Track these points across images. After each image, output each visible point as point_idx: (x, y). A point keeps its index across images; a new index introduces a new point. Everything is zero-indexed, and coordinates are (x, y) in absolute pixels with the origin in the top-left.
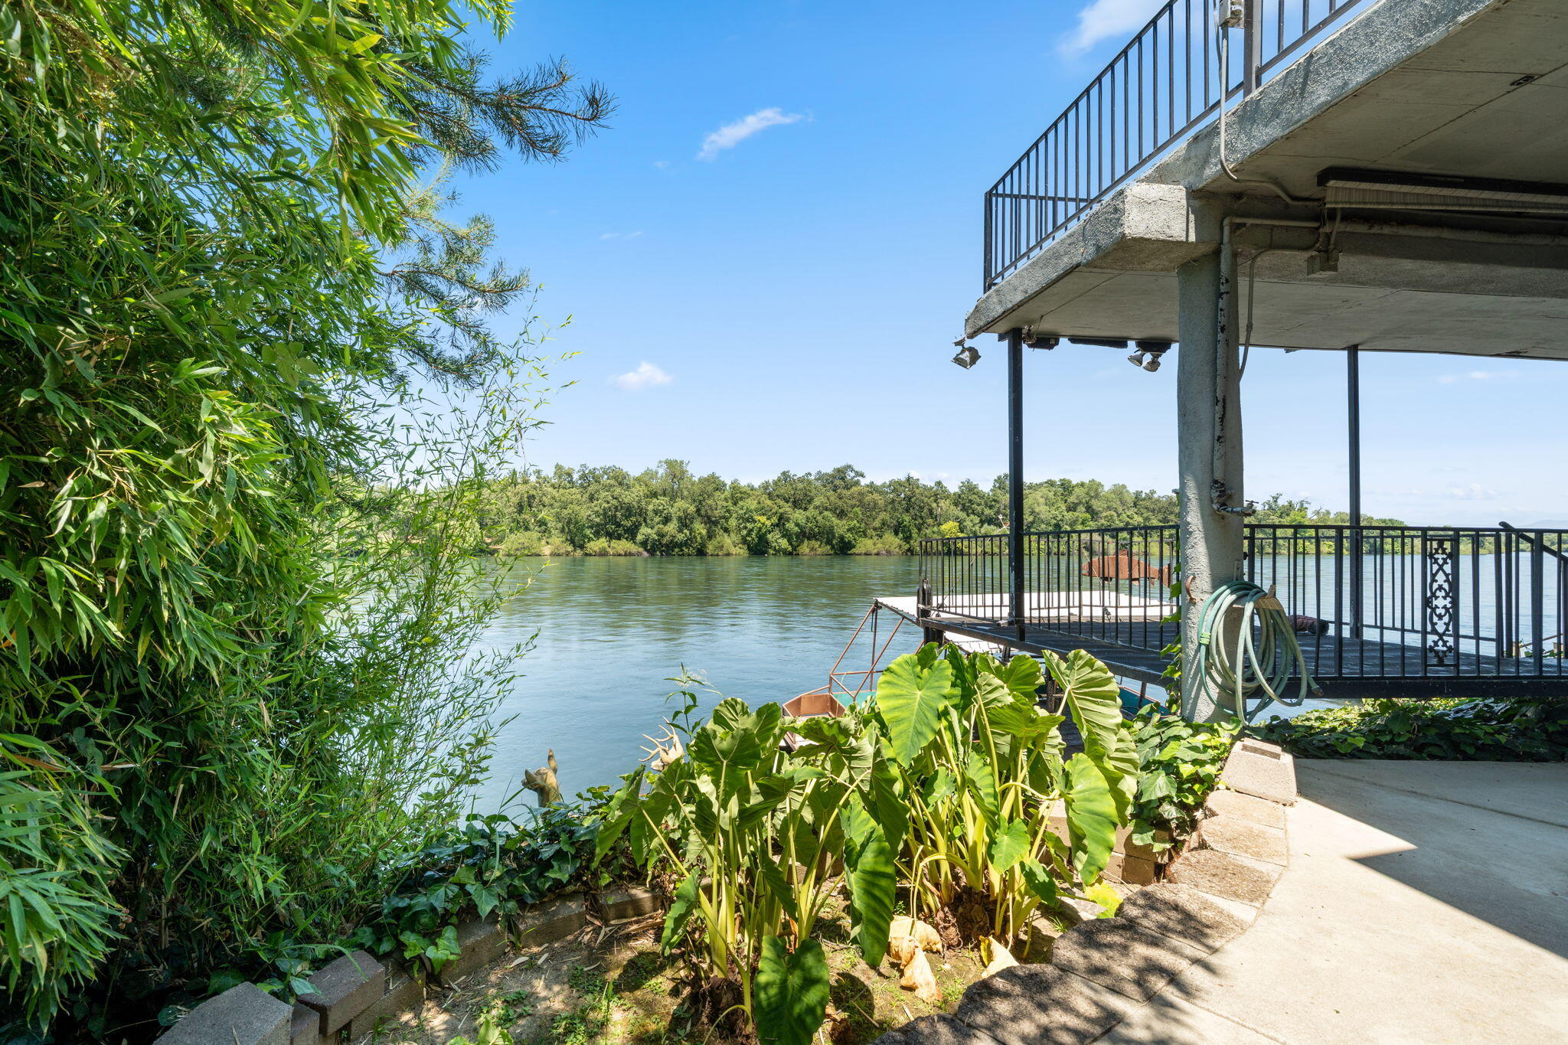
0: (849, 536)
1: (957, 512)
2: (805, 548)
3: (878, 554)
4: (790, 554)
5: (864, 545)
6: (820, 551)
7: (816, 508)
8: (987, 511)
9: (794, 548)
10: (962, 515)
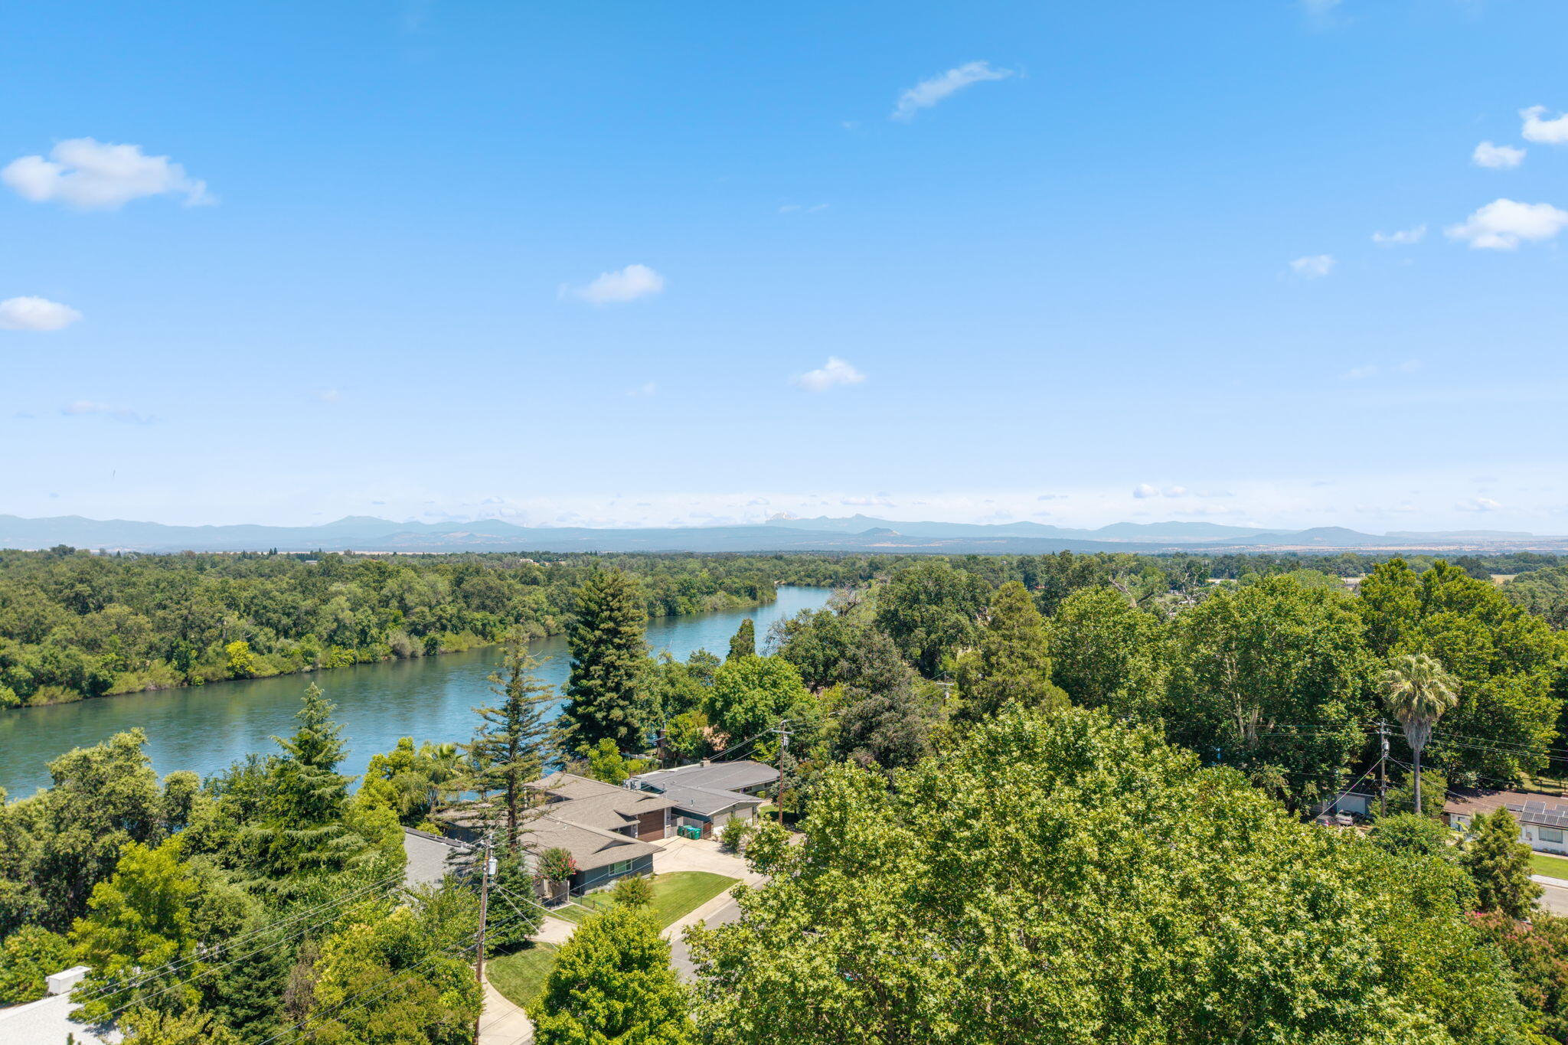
0: (104, 674)
1: (246, 624)
2: (40, 697)
3: (143, 691)
4: (18, 707)
5: (125, 681)
6: (62, 698)
7: (56, 643)
8: (285, 621)
9: (25, 697)
10: (255, 630)
